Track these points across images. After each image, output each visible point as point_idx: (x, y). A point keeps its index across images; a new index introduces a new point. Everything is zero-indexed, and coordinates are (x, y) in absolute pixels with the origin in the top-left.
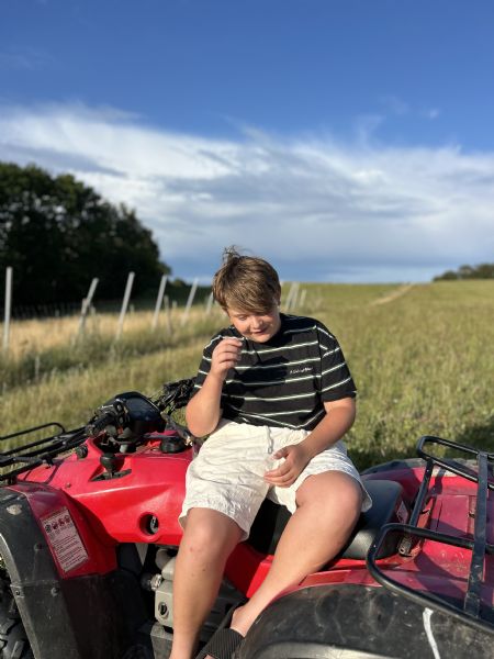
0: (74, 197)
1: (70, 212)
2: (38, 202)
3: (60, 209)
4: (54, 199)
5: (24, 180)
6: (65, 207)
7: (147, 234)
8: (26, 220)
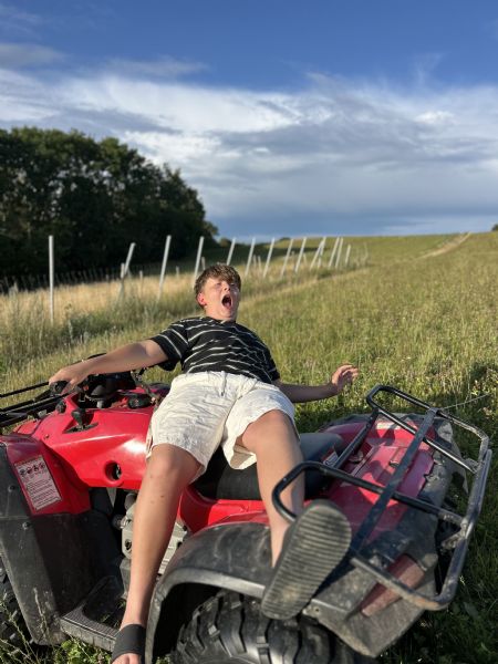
0: (118, 160)
1: (115, 175)
2: (84, 168)
3: (105, 173)
4: (101, 163)
5: (69, 147)
6: (110, 171)
7: (192, 193)
8: (74, 186)
